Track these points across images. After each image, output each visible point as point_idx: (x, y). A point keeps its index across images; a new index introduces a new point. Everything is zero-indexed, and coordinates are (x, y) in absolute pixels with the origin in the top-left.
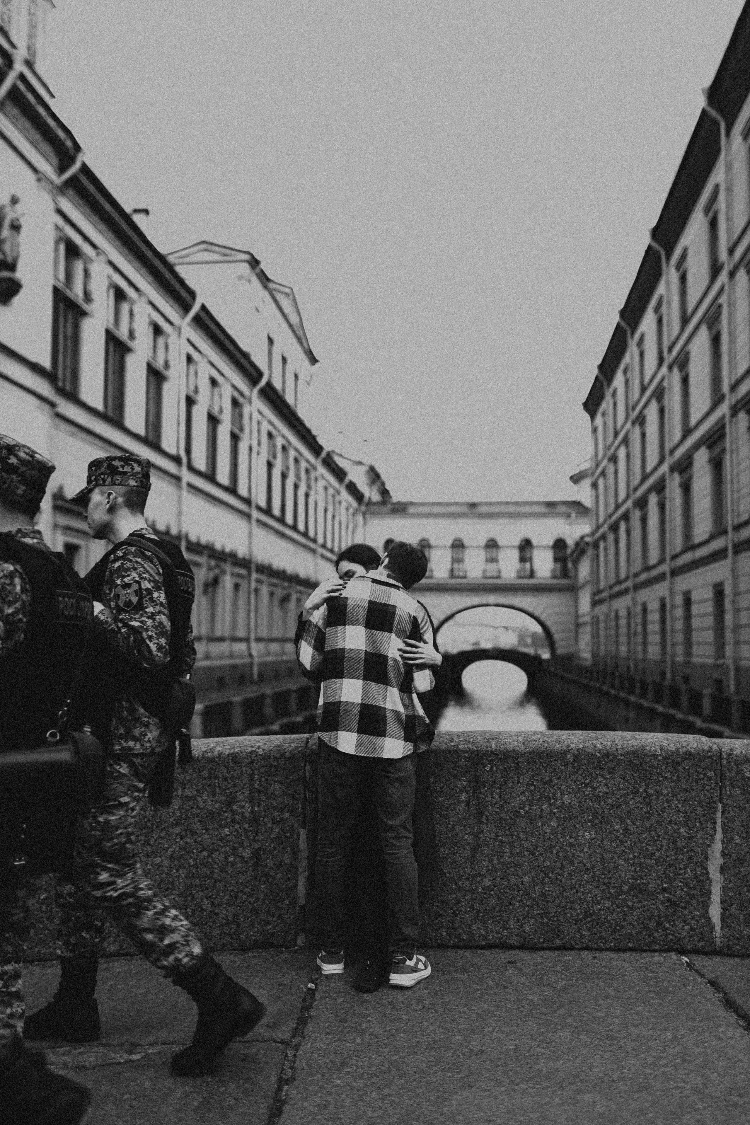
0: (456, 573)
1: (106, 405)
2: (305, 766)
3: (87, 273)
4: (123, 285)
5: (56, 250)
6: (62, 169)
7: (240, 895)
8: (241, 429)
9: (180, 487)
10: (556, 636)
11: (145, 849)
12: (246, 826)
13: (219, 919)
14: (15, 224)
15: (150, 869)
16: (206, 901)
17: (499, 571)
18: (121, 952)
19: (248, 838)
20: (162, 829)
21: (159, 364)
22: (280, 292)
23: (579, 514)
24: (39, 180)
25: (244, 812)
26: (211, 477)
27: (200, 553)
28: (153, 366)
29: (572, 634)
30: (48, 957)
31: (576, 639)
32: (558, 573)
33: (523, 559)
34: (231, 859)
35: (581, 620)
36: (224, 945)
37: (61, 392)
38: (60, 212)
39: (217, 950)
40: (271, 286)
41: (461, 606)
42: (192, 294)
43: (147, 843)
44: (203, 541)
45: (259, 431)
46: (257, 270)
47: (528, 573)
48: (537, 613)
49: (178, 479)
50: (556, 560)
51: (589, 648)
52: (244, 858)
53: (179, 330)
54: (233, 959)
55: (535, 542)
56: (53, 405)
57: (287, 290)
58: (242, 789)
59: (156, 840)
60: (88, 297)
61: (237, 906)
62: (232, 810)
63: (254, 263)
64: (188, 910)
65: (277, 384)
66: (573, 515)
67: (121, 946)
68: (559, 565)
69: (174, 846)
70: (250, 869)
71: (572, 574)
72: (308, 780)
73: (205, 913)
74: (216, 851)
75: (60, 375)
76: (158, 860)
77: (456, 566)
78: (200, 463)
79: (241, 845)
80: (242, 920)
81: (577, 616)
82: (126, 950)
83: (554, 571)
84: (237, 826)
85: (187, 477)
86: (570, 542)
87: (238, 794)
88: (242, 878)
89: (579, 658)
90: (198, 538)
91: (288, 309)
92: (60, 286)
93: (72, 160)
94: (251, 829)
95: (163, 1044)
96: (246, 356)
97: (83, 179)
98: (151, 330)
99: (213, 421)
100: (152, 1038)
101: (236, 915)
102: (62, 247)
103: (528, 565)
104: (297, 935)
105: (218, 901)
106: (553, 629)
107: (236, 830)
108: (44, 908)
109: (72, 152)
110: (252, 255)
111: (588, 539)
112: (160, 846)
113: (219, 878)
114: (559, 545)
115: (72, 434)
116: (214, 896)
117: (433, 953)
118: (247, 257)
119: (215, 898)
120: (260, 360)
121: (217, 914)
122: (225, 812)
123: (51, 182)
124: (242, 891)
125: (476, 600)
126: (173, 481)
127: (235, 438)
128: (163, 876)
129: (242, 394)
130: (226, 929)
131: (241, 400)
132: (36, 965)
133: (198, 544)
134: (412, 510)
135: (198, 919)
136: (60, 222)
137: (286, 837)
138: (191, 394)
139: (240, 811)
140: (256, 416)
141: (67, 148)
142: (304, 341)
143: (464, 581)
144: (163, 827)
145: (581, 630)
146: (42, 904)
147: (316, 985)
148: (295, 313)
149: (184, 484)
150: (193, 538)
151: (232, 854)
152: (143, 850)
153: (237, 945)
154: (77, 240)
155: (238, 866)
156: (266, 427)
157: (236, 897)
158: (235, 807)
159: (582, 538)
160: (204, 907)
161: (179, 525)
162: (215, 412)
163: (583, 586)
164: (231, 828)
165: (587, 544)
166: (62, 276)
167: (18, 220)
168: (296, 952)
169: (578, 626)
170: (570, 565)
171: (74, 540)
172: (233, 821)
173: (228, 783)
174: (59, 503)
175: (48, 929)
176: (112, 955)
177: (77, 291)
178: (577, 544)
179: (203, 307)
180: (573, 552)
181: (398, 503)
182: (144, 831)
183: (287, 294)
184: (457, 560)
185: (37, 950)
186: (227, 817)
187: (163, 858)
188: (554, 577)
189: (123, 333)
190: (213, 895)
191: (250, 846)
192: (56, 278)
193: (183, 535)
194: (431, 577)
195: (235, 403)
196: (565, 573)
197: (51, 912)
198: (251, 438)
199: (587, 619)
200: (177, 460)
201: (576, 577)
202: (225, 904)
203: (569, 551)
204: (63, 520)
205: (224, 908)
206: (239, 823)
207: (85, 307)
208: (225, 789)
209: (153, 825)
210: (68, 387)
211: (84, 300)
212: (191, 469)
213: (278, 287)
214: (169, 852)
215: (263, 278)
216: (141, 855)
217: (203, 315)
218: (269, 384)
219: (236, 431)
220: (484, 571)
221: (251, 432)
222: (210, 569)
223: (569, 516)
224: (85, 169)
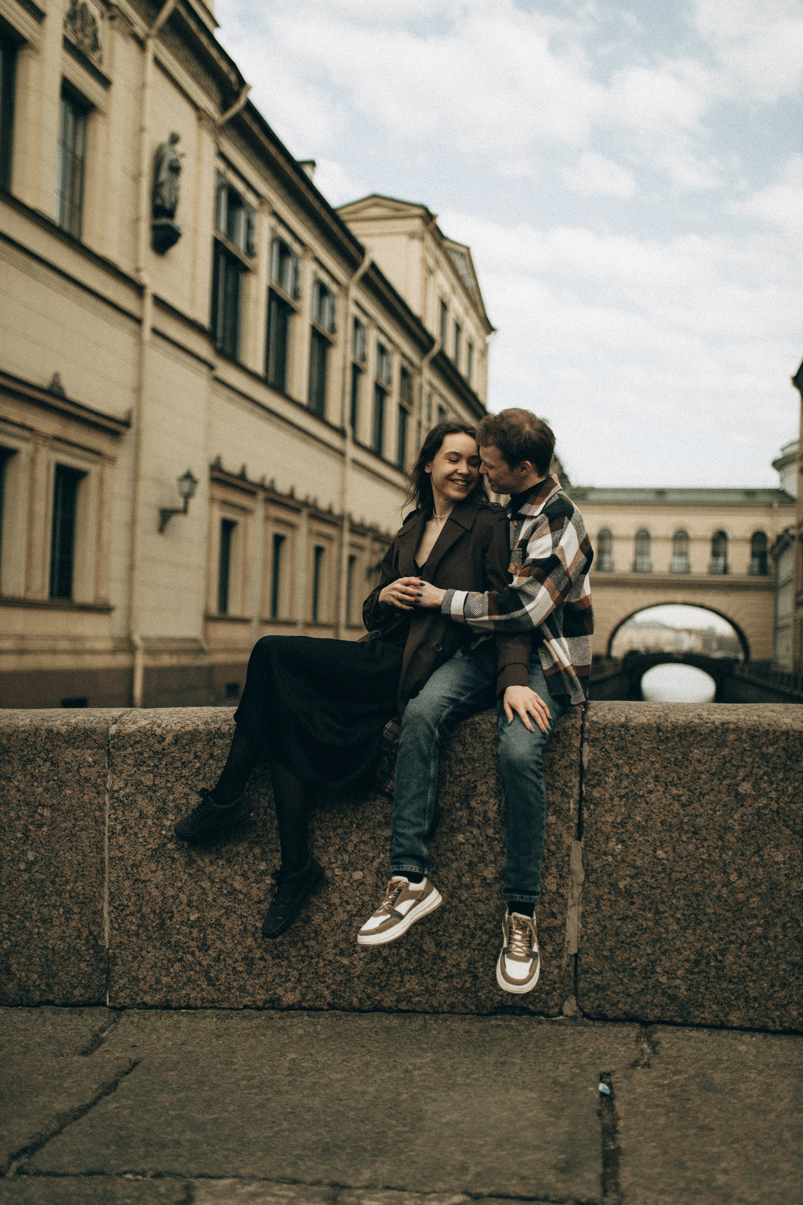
0: (639, 567)
1: (267, 368)
2: (582, 746)
3: (250, 226)
4: (287, 238)
5: (218, 199)
6: (224, 107)
7: (479, 933)
8: (410, 401)
9: (343, 462)
10: (751, 641)
11: (339, 857)
12: (490, 832)
13: (447, 966)
14: (174, 165)
15: (346, 888)
16: (427, 939)
17: (688, 566)
18: (304, 1004)
19: (492, 849)
20: (366, 830)
21: (325, 328)
22: (456, 252)
23: (782, 504)
24: (200, 119)
25: (486, 811)
26: (377, 452)
27: (364, 535)
28: (319, 329)
29: (770, 639)
30: (199, 1003)
31: (775, 642)
32: (756, 569)
33: (715, 554)
34: (466, 879)
35: (781, 623)
36: (453, 1006)
37: (220, 353)
38: (222, 156)
39: (444, 1012)
40: (446, 244)
41: (645, 603)
42: (361, 250)
43: (343, 849)
44: (368, 522)
45: (430, 406)
46: (431, 226)
47: (721, 568)
48: (730, 614)
49: (342, 454)
50: (754, 555)
51: (790, 654)
52: (485, 879)
53: (345, 290)
54: (467, 1028)
55: (730, 535)
56: (211, 367)
57: (464, 250)
58: (485, 776)
59: (355, 846)
60: (250, 251)
61: (474, 950)
62: (470, 808)
63: (428, 217)
64: (402, 950)
65: (450, 352)
66: (776, 505)
67: (304, 995)
68: (756, 562)
69: (382, 856)
70: (495, 895)
71: (772, 571)
72: (585, 767)
73: (427, 957)
74: (444, 866)
75: (220, 333)
76: (358, 875)
77: (639, 560)
78: (366, 436)
79: (482, 859)
80: (481, 970)
81: (776, 617)
82: (310, 1003)
83: (751, 567)
84: (476, 831)
85: (352, 452)
86: (771, 535)
87: (479, 784)
88: (482, 908)
89: (776, 664)
90: (362, 519)
91: (463, 271)
92: (221, 237)
93: (236, 95)
94: (497, 836)
95: (387, 1188)
96: (418, 321)
97: (247, 118)
98: (316, 290)
99: (381, 392)
100: (366, 1175)
101: (471, 962)
102: (224, 196)
103: (721, 561)
104: (564, 998)
105: (444, 940)
106: (748, 632)
107: (475, 837)
108: (195, 934)
109: (236, 88)
110: (426, 209)
111: (792, 532)
112: (361, 854)
113: (448, 906)
114: (758, 537)
115: (230, 400)
116: (440, 933)
117: (778, 1042)
118: (419, 212)
119: (441, 936)
120: (432, 326)
121: (444, 959)
122: (458, 810)
123: (213, 121)
124: (481, 928)
125: (662, 597)
126: (338, 456)
127: (404, 412)
128: (366, 898)
129: (411, 363)
130: (457, 982)
131: (410, 369)
132: (182, 1014)
133: (362, 525)
134: (593, 496)
135: (415, 965)
136: (222, 166)
137: (549, 851)
138: (358, 361)
139: (480, 809)
140: (427, 389)
141: (230, 82)
142: (480, 307)
143: (648, 576)
144: (366, 827)
145: (779, 635)
146: (192, 927)
147: (610, 1085)
148: (471, 275)
149: (348, 460)
150: (357, 519)
151: (469, 871)
152: (336, 859)
153: (473, 1007)
154: (240, 186)
155: (477, 890)
156: (436, 401)
157: (473, 936)
158: (473, 804)
159: (786, 531)
160: (425, 947)
161: (342, 504)
162: (383, 383)
163: (785, 584)
164: (467, 834)
165: (793, 537)
166: (223, 226)
167: (177, 161)
168: (561, 1023)
169: (777, 629)
170: (770, 561)
171: (231, 516)
172: (471, 823)
173: (464, 766)
174: (217, 474)
175: (200, 963)
176: (290, 1008)
177: (239, 246)
178: (779, 538)
179: (373, 266)
180: (773, 548)
181: (578, 489)
182: (340, 831)
183: (462, 255)
184: (640, 553)
185: (184, 992)
186: (462, 817)
187: (366, 871)
188: (751, 573)
189: (286, 293)
190: (438, 931)
191: (495, 862)
192: (217, 227)
193: (346, 515)
194: (611, 570)
195: (404, 373)
196: (763, 570)
197: (205, 938)
198: (420, 413)
199: (790, 621)
200: (341, 432)
201: (777, 575)
202: (456, 944)
203: (769, 545)
204: (221, 493)
205: (454, 951)
206: (478, 827)
207: (248, 262)
208: (460, 776)
209: (351, 823)
210: (228, 349)
211: (246, 254)
212: (357, 443)
213: (454, 246)
214: (375, 863)
215: (437, 236)
216: (334, 865)
217: (372, 274)
218: (442, 354)
219: (405, 404)
220: (671, 566)
221: (421, 405)
222: (374, 552)
223: (770, 506)
224: (249, 107)
